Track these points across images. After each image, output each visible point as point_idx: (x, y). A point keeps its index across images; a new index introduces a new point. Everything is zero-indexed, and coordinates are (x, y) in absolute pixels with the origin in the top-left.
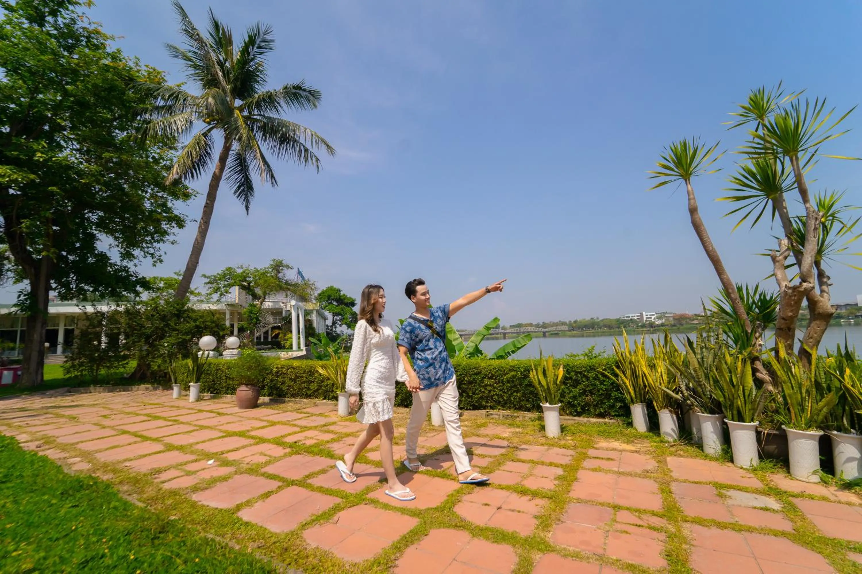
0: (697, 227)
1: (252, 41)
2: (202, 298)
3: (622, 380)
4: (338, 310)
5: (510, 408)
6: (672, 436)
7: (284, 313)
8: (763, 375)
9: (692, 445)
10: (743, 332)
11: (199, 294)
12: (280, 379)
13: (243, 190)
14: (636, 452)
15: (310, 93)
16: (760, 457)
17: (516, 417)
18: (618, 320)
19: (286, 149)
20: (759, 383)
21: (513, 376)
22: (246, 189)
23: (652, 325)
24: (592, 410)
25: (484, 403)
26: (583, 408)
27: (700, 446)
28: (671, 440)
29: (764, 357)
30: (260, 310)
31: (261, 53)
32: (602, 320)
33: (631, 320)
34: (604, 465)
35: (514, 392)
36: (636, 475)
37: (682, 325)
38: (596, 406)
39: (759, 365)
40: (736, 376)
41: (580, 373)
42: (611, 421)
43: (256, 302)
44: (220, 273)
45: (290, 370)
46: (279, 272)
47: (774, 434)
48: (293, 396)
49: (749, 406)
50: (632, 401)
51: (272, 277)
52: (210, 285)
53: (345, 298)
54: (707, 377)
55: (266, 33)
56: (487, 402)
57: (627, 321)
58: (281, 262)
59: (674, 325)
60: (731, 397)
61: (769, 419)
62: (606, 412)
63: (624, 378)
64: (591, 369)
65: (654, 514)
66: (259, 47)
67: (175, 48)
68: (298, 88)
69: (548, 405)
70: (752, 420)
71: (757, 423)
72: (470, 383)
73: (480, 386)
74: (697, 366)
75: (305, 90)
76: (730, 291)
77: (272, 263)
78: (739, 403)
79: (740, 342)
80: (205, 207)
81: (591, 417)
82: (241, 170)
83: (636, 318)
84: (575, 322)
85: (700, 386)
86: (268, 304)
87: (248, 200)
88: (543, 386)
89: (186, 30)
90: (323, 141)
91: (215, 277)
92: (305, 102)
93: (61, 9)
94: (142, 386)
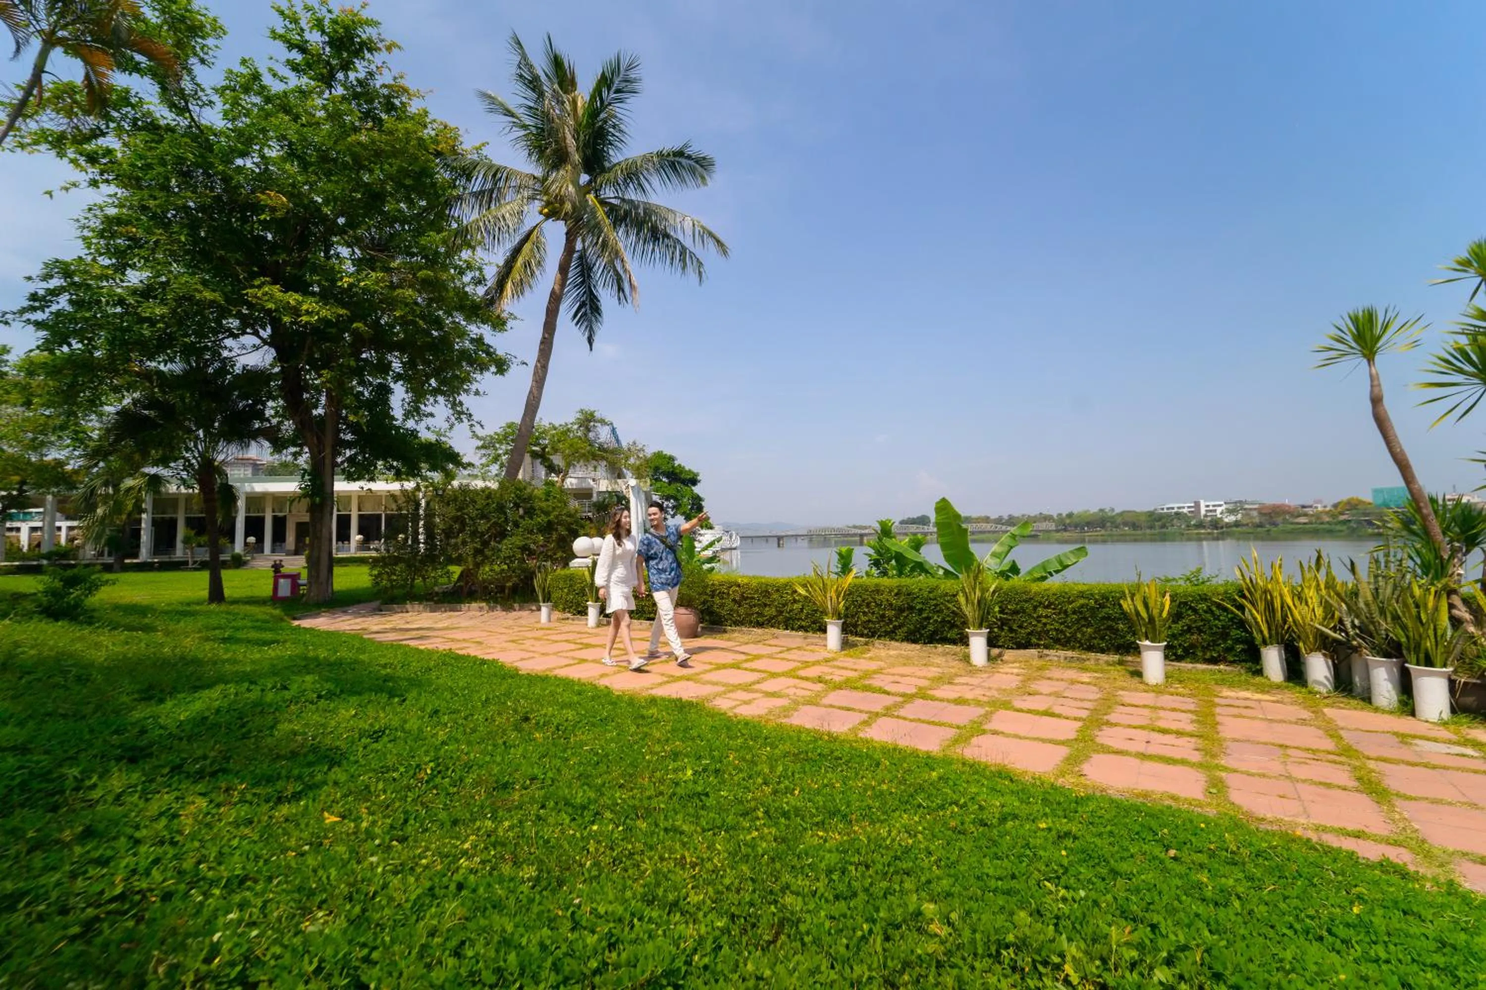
0: (1382, 422)
1: (605, 82)
2: (476, 472)
3: (1252, 615)
4: (671, 490)
5: (1073, 648)
6: (1325, 686)
7: (595, 495)
8: (1463, 613)
9: (1354, 697)
10: (1436, 558)
11: (470, 465)
12: (717, 600)
13: (585, 314)
14: (1278, 702)
15: (697, 162)
16: (1453, 711)
17: (1084, 660)
18: (1151, 514)
19: (653, 250)
20: (1456, 622)
21: (1082, 606)
22: (589, 311)
23: (1216, 524)
24: (1200, 654)
25: (1034, 640)
26: (1186, 650)
27: (1367, 698)
28: (1324, 691)
29: (1464, 590)
30: (562, 491)
31: (621, 101)
32: (1121, 514)
33: (1177, 514)
34: (1245, 712)
35: (1083, 626)
36: (1291, 722)
37: (1275, 524)
38: (1205, 649)
39: (1456, 600)
40: (1426, 611)
41: (1185, 603)
42: (1228, 668)
43: (554, 478)
44: (499, 431)
45: (734, 588)
46: (589, 430)
47: (1474, 684)
48: (736, 623)
49: (1441, 649)
50: (1265, 643)
51: (580, 438)
52: (483, 451)
53: (681, 472)
54: (1382, 612)
55: (630, 68)
56: (1039, 639)
57: (1168, 515)
58: (592, 414)
59: (1260, 525)
60: (1417, 637)
61: (1467, 667)
62: (1219, 656)
63: (1254, 612)
64: (1202, 599)
65: (1329, 753)
66: (618, 91)
67: (490, 97)
68: (680, 154)
69: (1147, 643)
70: (1445, 666)
71: (1450, 669)
72: (1016, 612)
73: (1030, 616)
74: (1370, 598)
75: (689, 157)
76: (1422, 505)
77: (578, 415)
78: (1428, 644)
79: (1433, 571)
80: (542, 343)
81: (1197, 662)
82: (583, 282)
83: (1185, 510)
84: (1070, 515)
85: (1373, 623)
86: (571, 482)
87: (591, 328)
88: (1143, 619)
89: (521, 76)
90: (711, 234)
91: (491, 437)
92: (687, 177)
93: (355, 60)
94: (474, 605)
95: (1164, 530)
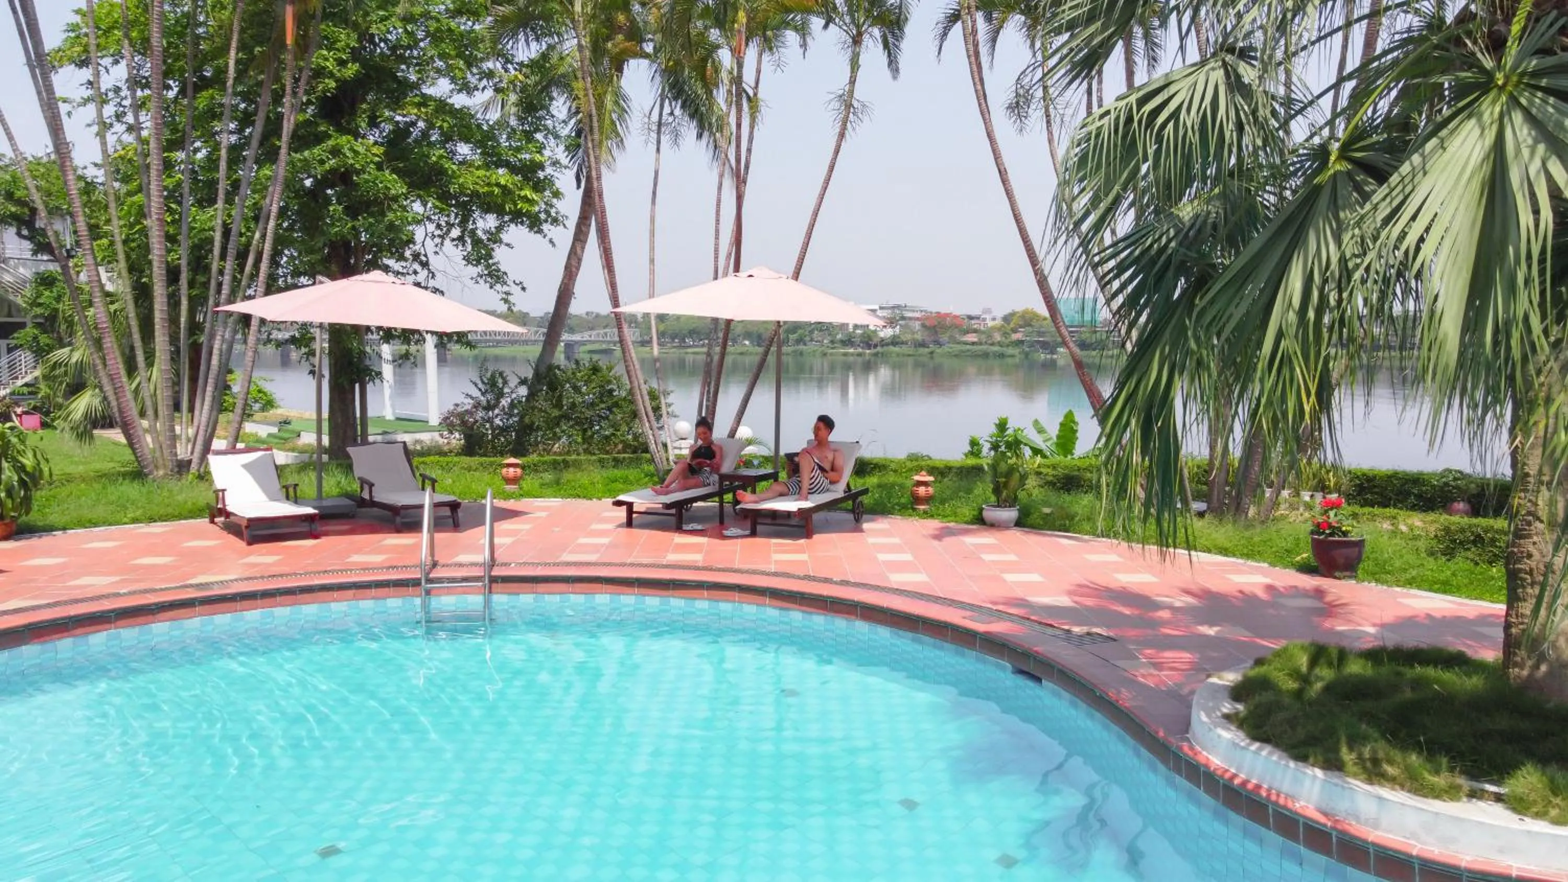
23: (867, 339)
37: (938, 343)
59: (923, 345)
95: (801, 347)
